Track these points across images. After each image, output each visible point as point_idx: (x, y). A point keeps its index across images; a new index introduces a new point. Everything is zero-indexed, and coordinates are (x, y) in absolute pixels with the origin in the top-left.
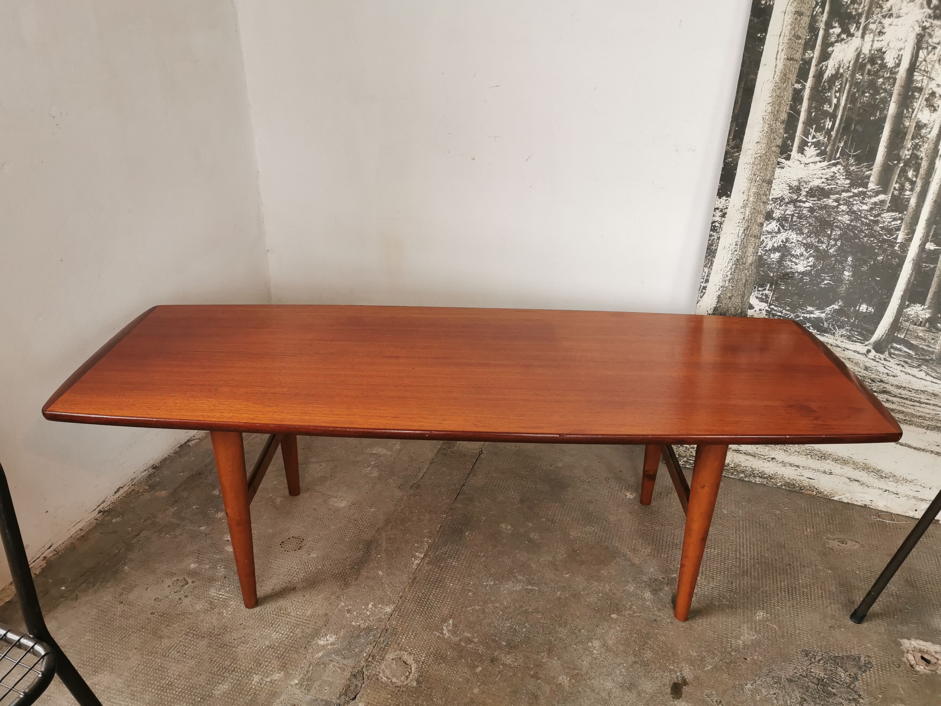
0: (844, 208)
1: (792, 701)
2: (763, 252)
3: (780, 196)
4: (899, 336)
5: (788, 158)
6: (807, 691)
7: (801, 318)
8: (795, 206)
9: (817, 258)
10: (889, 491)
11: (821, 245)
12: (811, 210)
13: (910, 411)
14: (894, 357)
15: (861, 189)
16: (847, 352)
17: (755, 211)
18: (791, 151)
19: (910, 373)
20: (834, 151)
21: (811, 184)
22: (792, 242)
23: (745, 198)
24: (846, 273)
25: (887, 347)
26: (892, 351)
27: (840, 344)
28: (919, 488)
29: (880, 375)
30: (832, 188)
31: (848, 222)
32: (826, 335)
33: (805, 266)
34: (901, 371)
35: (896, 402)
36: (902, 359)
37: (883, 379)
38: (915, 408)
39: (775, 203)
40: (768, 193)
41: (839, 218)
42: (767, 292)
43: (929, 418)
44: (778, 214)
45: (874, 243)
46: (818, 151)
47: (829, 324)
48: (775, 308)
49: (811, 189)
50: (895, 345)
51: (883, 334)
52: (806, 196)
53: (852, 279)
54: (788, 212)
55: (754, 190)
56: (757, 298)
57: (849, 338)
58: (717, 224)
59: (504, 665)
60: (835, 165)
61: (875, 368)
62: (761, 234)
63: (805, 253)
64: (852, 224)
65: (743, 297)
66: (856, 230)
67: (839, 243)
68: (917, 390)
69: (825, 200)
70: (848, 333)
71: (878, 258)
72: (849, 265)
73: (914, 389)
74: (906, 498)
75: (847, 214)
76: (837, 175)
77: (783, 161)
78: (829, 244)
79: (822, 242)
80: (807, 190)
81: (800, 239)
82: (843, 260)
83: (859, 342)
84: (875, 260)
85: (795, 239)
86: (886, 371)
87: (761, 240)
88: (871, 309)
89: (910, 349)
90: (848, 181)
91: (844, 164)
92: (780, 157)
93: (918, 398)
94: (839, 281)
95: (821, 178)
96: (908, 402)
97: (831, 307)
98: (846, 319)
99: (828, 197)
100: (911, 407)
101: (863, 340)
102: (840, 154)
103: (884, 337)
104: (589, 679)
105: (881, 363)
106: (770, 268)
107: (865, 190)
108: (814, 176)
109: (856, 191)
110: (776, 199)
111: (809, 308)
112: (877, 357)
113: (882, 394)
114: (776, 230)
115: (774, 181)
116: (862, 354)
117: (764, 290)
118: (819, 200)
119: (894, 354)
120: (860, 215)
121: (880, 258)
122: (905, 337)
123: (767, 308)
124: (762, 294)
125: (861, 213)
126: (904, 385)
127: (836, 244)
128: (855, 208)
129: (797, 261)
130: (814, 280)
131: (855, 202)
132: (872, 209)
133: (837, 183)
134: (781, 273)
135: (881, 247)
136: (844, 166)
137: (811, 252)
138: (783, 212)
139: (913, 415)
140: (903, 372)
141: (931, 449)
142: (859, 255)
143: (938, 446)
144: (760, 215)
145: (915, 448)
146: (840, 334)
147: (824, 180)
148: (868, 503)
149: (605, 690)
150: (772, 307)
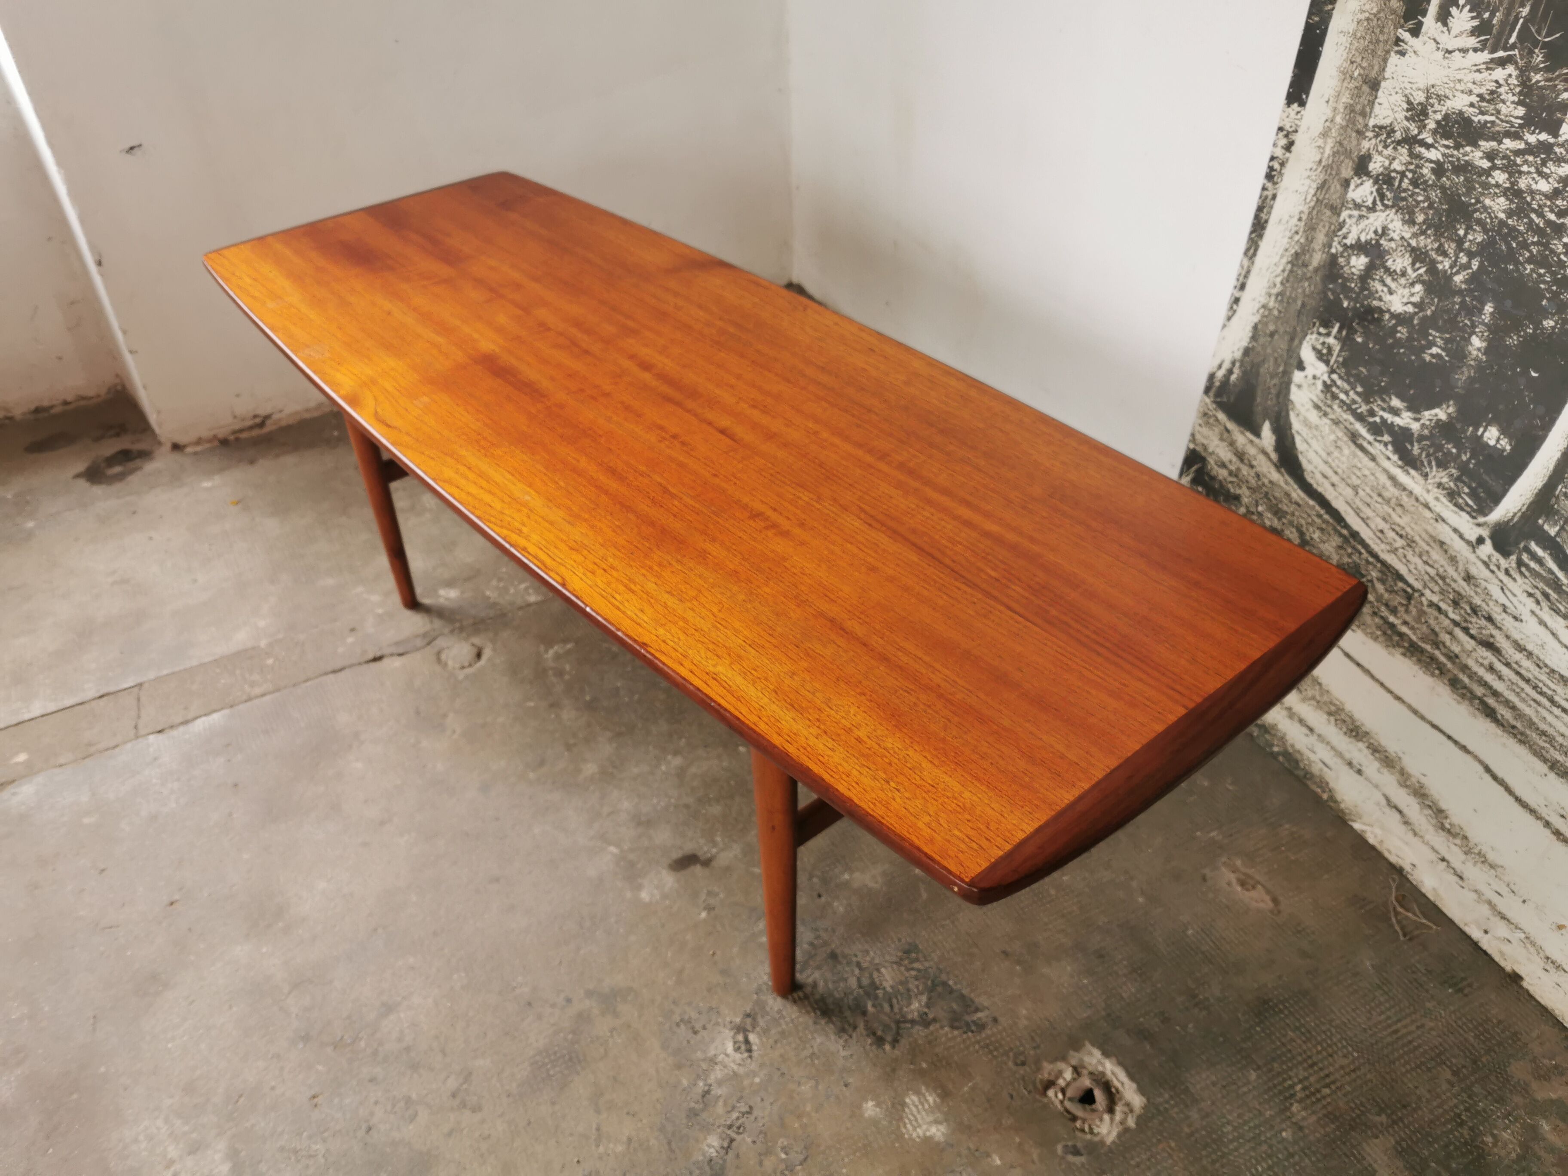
0: (1500, 177)
2: (1340, 249)
3: (1387, 122)
4: (1546, 527)
5: (1416, 32)
7: (1378, 419)
8: (1411, 154)
9: (1430, 288)
10: (1448, 862)
11: (1440, 258)
12: (1439, 169)
13: (1527, 711)
14: (1527, 573)
15: (1543, 137)
16: (1440, 526)
17: (1341, 150)
18: (1424, 14)
19: (1549, 624)
20: (1508, 25)
21: (1449, 104)
22: (1392, 240)
23: (1330, 115)
24: (1476, 342)
25: (1517, 543)
26: (1525, 557)
27: (1433, 504)
28: (1504, 890)
29: (1491, 603)
30: (1486, 122)
31: (1502, 216)
32: (1412, 472)
33: (1405, 300)
34: (1533, 612)
35: (1506, 678)
36: (1541, 585)
37: (1495, 616)
38: (1539, 709)
39: (1376, 137)
40: (1368, 110)
41: (1488, 202)
42: (1331, 340)
43: (1561, 745)
44: (1378, 165)
45: (1545, 282)
46: (1476, 23)
47: (1422, 449)
48: (1339, 382)
49: (1446, 117)
50: (1533, 546)
51: (1516, 510)
52: (1434, 132)
53: (1484, 358)
54: (1397, 166)
55: (1346, 99)
56: (1314, 348)
57: (1452, 495)
58: (1276, 166)
59: (558, 716)
60: (1502, 63)
62: (1343, 204)
63: (1409, 271)
64: (1510, 222)
65: (1292, 339)
66: (1515, 238)
67: (1475, 264)
68: (1553, 671)
69: (1468, 149)
70: (1452, 484)
71: (1545, 323)
72: (1483, 323)
73: (1546, 666)
74: (1474, 896)
75: (1505, 195)
76: (1502, 90)
77: (1406, 36)
78: (1456, 261)
79: (1445, 254)
80: (1439, 117)
81: (1407, 235)
82: (1475, 307)
83: (1468, 513)
84: (1538, 324)
85: (1398, 232)
86: (1503, 600)
87: (1341, 219)
88: (1505, 445)
89: (1561, 568)
90: (1521, 111)
91: (1521, 63)
92: (1402, 27)
93: (1550, 689)
94: (1458, 353)
95: (1470, 92)
96: (1528, 689)
97: (1434, 412)
98: (1454, 451)
99: (1475, 145)
100: (1532, 703)
101: (1474, 511)
102: (1518, 37)
103: (1516, 520)
104: (616, 787)
105: (1497, 577)
106: (1346, 290)
107: (1552, 140)
108: (1458, 86)
109: (1532, 139)
110: (1381, 128)
111: (1396, 402)
112: (1494, 560)
113: (1484, 649)
114: (1369, 203)
115: (1383, 84)
116: (1468, 542)
117: (1328, 335)
118: (1457, 147)
119: (1527, 567)
120: (1529, 204)
121: (1549, 323)
122: (1558, 534)
123: (1325, 377)
124: (1324, 343)
125: (1533, 199)
126: (1530, 647)
127: (1468, 266)
128: (1523, 184)
129: (1393, 285)
130: (1415, 340)
131: (1525, 168)
132: (1556, 193)
133: (1499, 112)
134: (1362, 305)
135: (1556, 295)
136: (1521, 70)
137: (1422, 271)
138: (1387, 163)
139: (1531, 724)
140: (1536, 616)
141: (1547, 818)
142: (1508, 303)
143: (1562, 816)
144: (1347, 161)
145: (1518, 799)
146: (1437, 480)
147: (1474, 99)
148: (1407, 868)
149: (614, 806)
150: (1335, 376)
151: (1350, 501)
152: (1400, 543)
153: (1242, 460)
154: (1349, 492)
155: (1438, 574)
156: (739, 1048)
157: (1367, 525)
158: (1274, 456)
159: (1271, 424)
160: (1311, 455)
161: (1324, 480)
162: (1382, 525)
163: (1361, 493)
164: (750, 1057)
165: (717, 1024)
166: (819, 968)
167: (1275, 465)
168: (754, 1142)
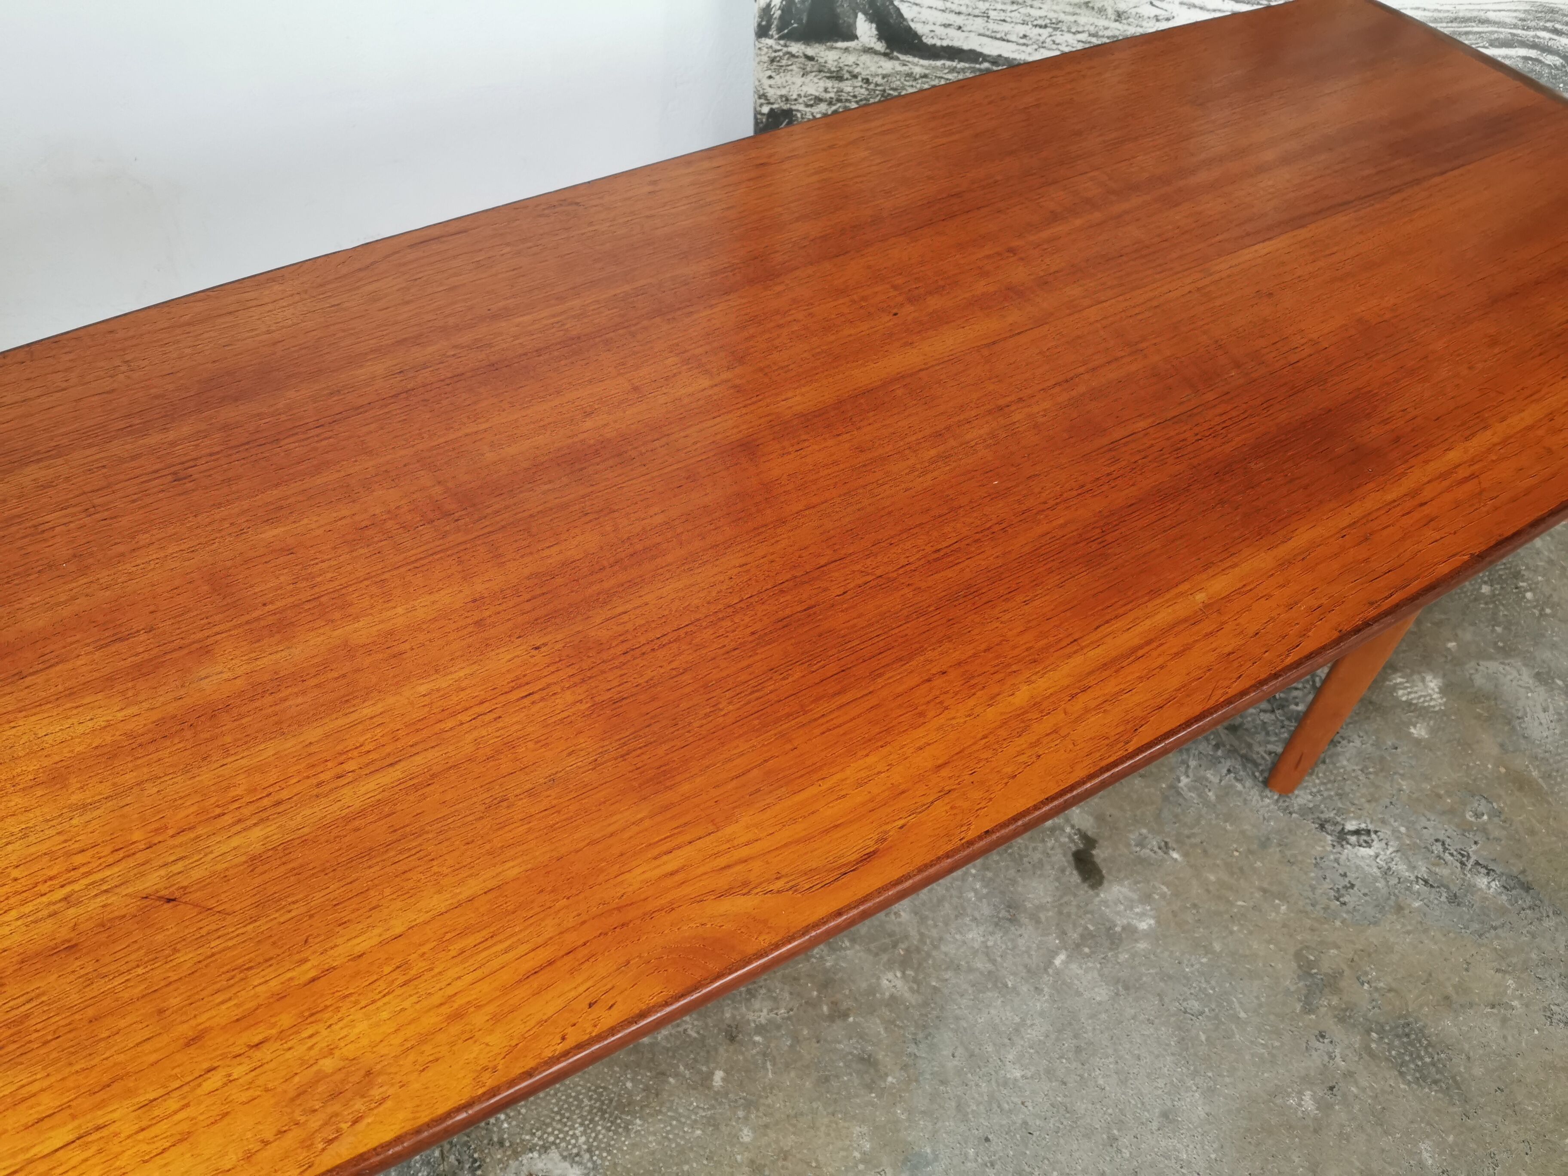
1: (1261, 768)
6: (1268, 734)
29: (1144, 24)
59: (761, 1029)
61: (1134, 11)
86: (1154, 11)
104: (936, 947)
149: (975, 952)
151: (982, 31)
152: (1045, 32)
153: (840, 79)
154: (979, 24)
155: (1090, 35)
156: (1366, 842)
157: (1008, 41)
158: (880, 46)
159: (865, 13)
160: (926, 14)
161: (949, 31)
162: (1022, 29)
163: (992, 14)
164: (1376, 832)
165: (1337, 860)
166: (1250, 746)
167: (885, 55)
168: (1476, 843)
